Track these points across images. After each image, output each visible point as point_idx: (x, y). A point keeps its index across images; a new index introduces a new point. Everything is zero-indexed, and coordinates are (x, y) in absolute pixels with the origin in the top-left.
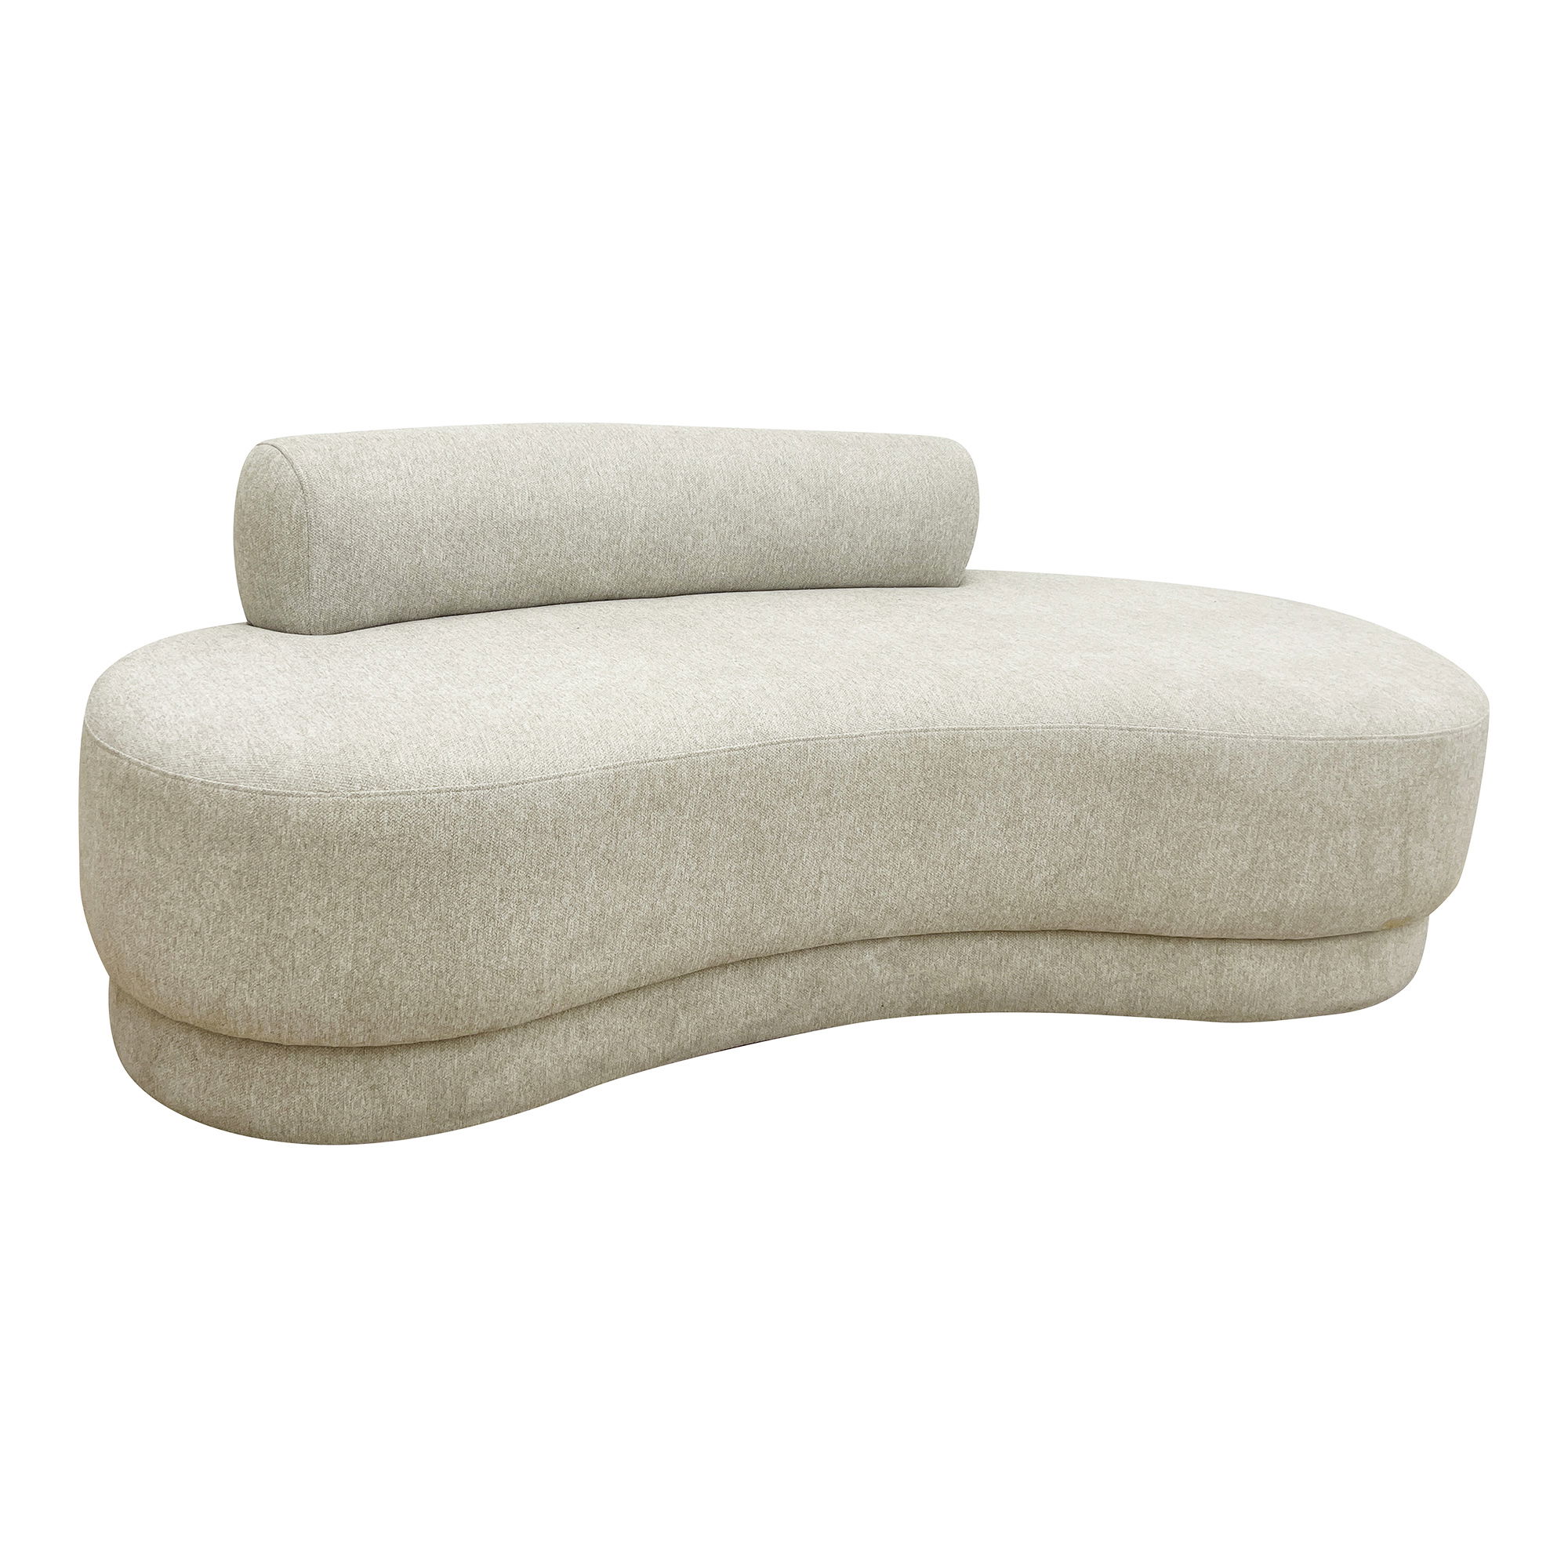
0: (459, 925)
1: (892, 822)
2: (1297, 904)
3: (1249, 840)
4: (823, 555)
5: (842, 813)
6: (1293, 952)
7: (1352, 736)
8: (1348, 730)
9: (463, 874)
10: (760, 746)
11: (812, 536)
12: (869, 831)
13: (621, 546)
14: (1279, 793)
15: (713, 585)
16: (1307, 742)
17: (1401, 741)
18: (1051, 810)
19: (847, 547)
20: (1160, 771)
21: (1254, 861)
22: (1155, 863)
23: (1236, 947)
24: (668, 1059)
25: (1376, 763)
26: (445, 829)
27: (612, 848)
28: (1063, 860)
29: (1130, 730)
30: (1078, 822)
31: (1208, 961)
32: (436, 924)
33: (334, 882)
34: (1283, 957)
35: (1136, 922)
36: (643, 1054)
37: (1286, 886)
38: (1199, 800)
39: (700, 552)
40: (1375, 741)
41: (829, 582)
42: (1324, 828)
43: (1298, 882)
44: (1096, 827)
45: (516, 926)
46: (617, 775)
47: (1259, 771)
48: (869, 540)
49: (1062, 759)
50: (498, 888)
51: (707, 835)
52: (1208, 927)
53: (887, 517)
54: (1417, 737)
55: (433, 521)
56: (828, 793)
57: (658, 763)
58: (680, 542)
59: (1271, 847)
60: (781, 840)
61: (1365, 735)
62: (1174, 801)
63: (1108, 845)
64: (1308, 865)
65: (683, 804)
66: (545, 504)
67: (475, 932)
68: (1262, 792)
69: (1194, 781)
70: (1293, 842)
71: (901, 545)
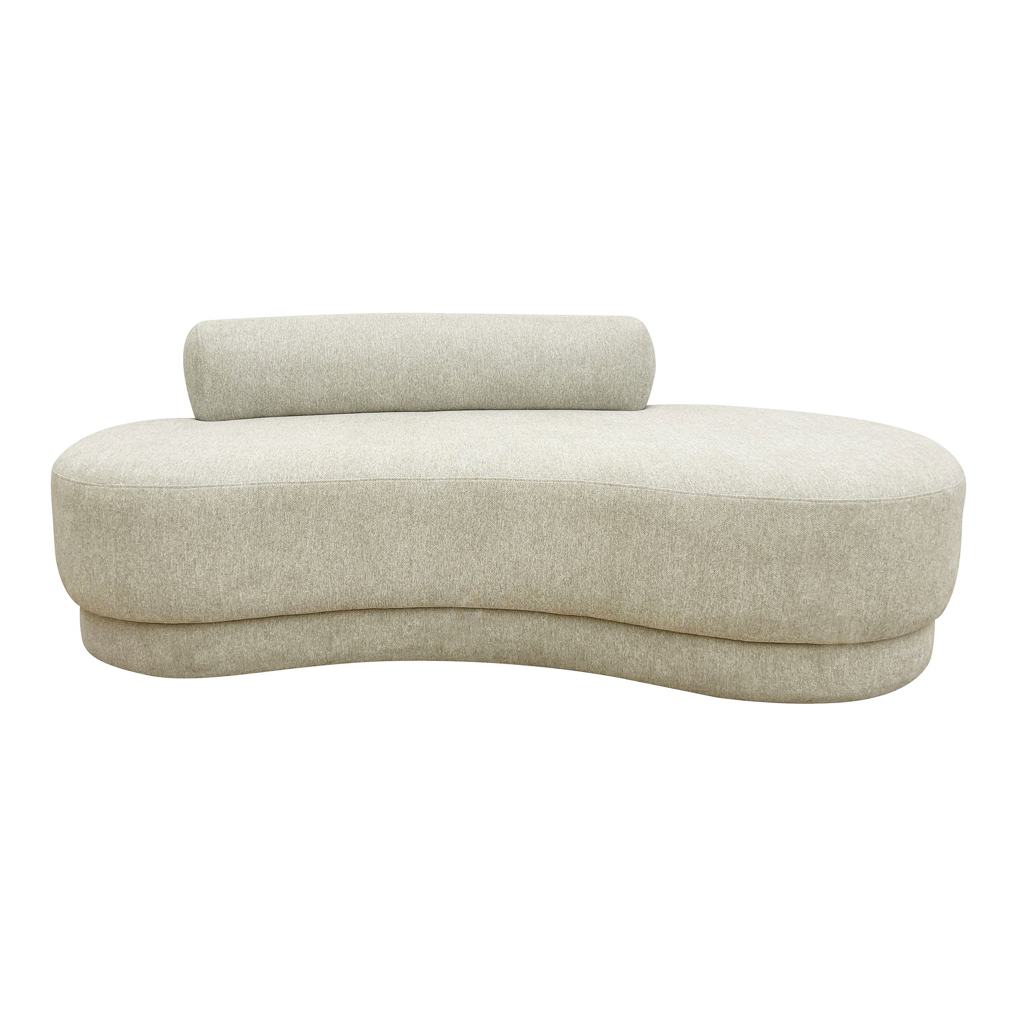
0: (165, 560)
1: (457, 533)
2: (737, 614)
3: (695, 565)
4: (533, 388)
5: (421, 525)
6: (750, 651)
7: (771, 497)
8: (768, 493)
9: (164, 533)
10: (361, 480)
11: (523, 377)
12: (441, 537)
13: (396, 380)
14: (713, 533)
15: (463, 405)
16: (733, 499)
17: (814, 503)
18: (562, 534)
19: (549, 384)
20: (630, 513)
21: (701, 580)
22: (634, 575)
23: (704, 642)
24: (331, 662)
25: (791, 517)
26: (153, 507)
27: (259, 529)
28: (574, 568)
29: (611, 485)
30: (580, 544)
31: (686, 649)
32: (153, 558)
33: (104, 531)
34: (743, 654)
35: (629, 616)
36: (311, 655)
37: (727, 601)
38: (657, 535)
39: (450, 385)
40: (789, 502)
41: (542, 405)
42: (750, 561)
43: (736, 598)
44: (593, 548)
45: (199, 566)
46: (259, 489)
47: (698, 516)
48: (564, 379)
49: (566, 502)
50: (186, 543)
51: (327, 529)
52: (677, 624)
53: (575, 365)
54: (830, 502)
55: (272, 363)
56: (411, 512)
57: (289, 484)
58: (435, 378)
59: (711, 571)
60: (380, 538)
61: (782, 497)
62: (642, 534)
63: (602, 561)
64: (741, 587)
65: (307, 509)
66: (344, 355)
67: (175, 566)
68: (699, 531)
69: (653, 521)
70: (728, 569)
71: (587, 383)
